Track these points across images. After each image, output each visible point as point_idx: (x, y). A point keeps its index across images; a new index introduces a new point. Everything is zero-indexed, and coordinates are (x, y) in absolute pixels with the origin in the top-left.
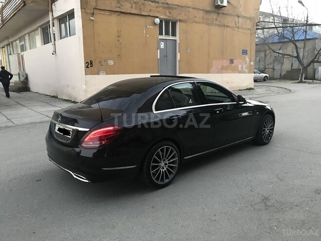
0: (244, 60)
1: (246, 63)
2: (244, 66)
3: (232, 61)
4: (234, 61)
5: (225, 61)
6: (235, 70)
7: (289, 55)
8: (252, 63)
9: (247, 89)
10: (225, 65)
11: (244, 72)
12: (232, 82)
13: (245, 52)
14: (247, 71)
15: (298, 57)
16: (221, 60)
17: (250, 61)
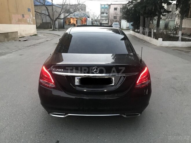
0: (30, 16)
1: (31, 17)
2: (30, 20)
3: (23, 16)
4: (25, 16)
5: (19, 15)
6: (26, 22)
7: (44, 14)
8: (34, 18)
9: (34, 35)
10: (20, 18)
11: (31, 24)
12: (26, 31)
13: (29, 10)
14: (32, 23)
15: (49, 15)
16: (17, 15)
17: (33, 17)
